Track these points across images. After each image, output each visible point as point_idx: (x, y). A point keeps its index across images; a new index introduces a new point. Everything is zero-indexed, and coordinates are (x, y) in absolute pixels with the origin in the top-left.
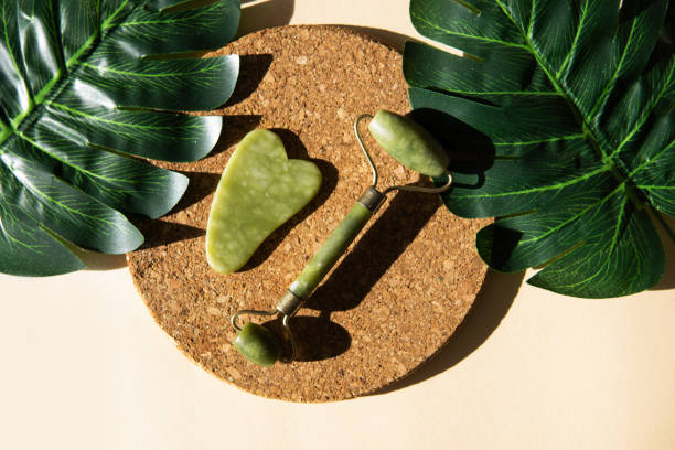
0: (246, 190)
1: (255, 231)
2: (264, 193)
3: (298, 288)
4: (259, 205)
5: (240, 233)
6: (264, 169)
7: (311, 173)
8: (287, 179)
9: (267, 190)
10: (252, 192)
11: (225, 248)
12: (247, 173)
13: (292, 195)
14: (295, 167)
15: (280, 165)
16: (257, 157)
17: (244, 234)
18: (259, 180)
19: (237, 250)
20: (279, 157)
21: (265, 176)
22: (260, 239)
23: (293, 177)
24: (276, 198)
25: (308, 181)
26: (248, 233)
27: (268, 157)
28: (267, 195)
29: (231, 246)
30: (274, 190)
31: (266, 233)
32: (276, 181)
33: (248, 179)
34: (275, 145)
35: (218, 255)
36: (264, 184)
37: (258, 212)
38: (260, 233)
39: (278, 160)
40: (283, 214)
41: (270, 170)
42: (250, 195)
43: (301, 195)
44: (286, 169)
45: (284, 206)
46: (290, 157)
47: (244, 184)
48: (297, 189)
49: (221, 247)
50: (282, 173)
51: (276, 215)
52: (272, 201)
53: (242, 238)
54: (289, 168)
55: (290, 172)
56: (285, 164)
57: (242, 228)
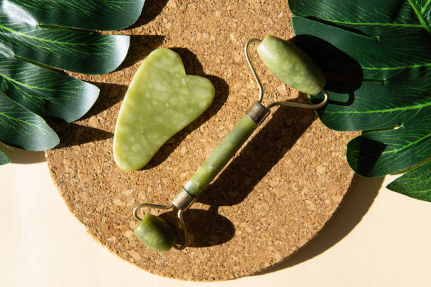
0: (149, 101)
1: (155, 136)
2: (165, 104)
3: (192, 187)
4: (160, 114)
5: (143, 137)
6: (165, 83)
7: (205, 88)
8: (184, 92)
9: (167, 101)
10: (154, 103)
11: (130, 150)
12: (150, 86)
13: (189, 106)
14: (192, 82)
15: (179, 80)
16: (160, 72)
17: (147, 139)
18: (161, 93)
19: (140, 152)
20: (179, 73)
21: (166, 89)
22: (160, 143)
23: (190, 91)
24: (175, 108)
25: (203, 94)
26: (150, 137)
27: (169, 73)
28: (167, 105)
29: (135, 148)
30: (173, 101)
31: (166, 138)
32: (175, 94)
33: (151, 91)
34: (176, 63)
35: (124, 156)
36: (165, 96)
37: (159, 120)
39: (177, 75)
40: (181, 123)
41: (170, 84)
43: (197, 105)
44: (184, 83)
45: (182, 115)
46: (188, 73)
47: (148, 95)
48: (193, 102)
49: (126, 148)
50: (181, 87)
51: (175, 123)
52: (171, 111)
53: (144, 141)
54: (187, 83)
55: (187, 86)
56: (183, 79)
57: (145, 133)
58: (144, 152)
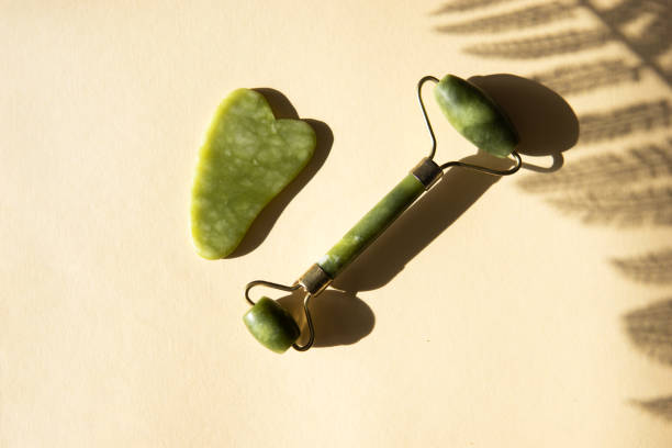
0: (231, 160)
1: (245, 206)
2: (251, 162)
4: (247, 176)
5: (228, 210)
6: (249, 134)
7: (303, 134)
8: (276, 142)
9: (255, 157)
10: (238, 161)
11: (213, 229)
12: (230, 140)
13: (285, 159)
14: (284, 128)
15: (268, 128)
16: (240, 120)
17: (233, 211)
18: (244, 147)
19: (226, 232)
20: (265, 118)
21: (250, 142)
22: (252, 214)
23: (284, 139)
24: (267, 166)
25: (302, 146)
26: (237, 208)
27: (252, 120)
28: (255, 162)
29: (219, 226)
30: (263, 156)
31: (259, 207)
32: (264, 146)
33: (232, 146)
34: (259, 105)
35: (205, 239)
36: (251, 151)
37: (248, 184)
38: (251, 208)
39: (264, 122)
40: (277, 185)
41: (256, 134)
42: (236, 166)
43: (294, 159)
44: (274, 130)
45: (277, 173)
46: (277, 117)
47: (228, 153)
48: (290, 154)
49: (207, 228)
50: (271, 136)
51: (268, 184)
52: (261, 169)
53: (230, 215)
54: (279, 131)
55: (280, 134)
56: (273, 126)
57: (230, 204)
58: (231, 230)
